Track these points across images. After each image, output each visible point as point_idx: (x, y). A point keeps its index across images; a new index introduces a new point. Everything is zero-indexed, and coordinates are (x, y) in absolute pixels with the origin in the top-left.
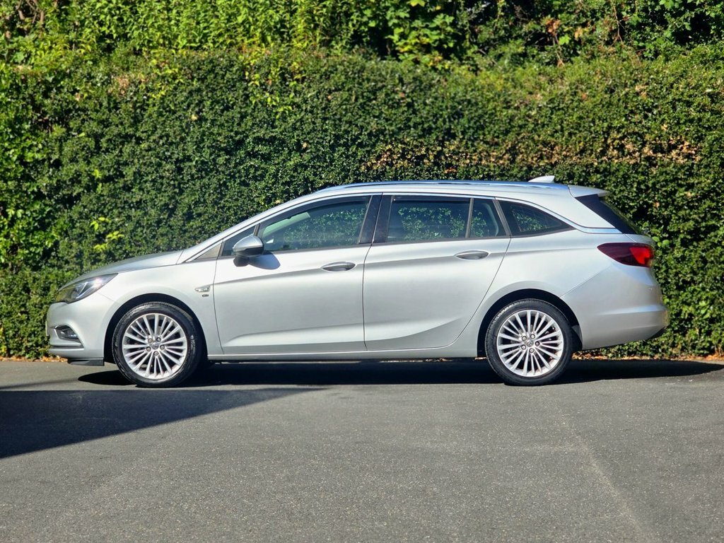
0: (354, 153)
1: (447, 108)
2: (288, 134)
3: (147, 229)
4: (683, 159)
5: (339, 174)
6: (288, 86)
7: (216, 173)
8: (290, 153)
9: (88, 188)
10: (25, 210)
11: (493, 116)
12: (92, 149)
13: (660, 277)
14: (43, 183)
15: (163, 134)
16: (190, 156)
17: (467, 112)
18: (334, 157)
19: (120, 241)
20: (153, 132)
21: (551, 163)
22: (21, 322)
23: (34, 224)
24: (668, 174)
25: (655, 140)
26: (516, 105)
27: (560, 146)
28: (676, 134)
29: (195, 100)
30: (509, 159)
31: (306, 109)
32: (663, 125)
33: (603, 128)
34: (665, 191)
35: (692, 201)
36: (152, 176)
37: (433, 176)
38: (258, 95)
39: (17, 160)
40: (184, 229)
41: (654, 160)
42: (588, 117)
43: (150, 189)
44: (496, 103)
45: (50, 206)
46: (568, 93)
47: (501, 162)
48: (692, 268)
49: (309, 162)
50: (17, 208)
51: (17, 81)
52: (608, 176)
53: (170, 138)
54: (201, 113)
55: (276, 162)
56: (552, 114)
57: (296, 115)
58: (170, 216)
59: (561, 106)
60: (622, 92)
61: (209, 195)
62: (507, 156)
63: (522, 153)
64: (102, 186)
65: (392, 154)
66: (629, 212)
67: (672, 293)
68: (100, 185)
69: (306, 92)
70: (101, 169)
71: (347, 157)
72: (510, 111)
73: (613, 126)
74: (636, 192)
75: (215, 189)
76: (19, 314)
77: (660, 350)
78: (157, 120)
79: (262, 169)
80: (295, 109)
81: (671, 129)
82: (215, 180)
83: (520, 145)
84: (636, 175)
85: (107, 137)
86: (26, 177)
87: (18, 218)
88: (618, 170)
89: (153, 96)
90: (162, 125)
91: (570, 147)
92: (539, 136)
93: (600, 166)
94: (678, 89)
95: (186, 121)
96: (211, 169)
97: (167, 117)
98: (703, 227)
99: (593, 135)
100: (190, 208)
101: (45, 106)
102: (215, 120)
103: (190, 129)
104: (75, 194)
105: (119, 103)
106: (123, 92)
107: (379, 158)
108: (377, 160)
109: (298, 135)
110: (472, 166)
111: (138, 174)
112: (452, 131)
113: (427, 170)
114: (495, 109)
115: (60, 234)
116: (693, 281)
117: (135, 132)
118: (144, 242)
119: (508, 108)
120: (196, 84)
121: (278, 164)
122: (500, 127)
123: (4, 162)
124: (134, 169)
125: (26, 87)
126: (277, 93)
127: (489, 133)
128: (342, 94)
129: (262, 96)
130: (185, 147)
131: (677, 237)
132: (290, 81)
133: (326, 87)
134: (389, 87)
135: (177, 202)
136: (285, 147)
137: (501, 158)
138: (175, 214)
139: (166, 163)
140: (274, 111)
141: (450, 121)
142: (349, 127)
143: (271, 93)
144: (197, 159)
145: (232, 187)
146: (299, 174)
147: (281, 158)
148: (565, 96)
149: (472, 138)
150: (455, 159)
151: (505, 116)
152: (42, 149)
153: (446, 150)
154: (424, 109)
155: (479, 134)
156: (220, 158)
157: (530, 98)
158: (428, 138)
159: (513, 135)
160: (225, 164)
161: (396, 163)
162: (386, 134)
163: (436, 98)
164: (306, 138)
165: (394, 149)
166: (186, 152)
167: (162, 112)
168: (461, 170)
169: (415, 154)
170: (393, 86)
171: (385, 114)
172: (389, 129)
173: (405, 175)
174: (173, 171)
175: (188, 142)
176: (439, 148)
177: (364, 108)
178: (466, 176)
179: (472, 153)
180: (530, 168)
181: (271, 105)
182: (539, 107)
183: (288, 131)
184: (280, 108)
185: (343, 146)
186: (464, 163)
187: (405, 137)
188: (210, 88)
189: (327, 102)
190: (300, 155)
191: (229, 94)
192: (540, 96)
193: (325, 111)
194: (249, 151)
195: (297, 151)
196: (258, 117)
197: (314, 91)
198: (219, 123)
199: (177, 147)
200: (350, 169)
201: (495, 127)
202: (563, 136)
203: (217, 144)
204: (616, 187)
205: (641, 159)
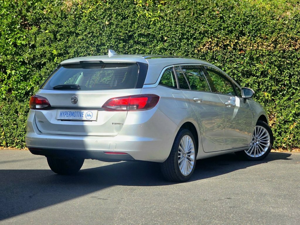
0: (191, 43)
1: (241, 19)
2: (157, 32)
5: (183, 53)
6: (157, 7)
8: (157, 42)
9: (50, 59)
10: (16, 70)
11: (265, 24)
12: (52, 39)
14: (26, 56)
15: (91, 31)
16: (104, 43)
17: (251, 22)
18: (181, 44)
20: (85, 30)
21: (296, 49)
22: (14, 129)
23: (21, 78)
26: (277, 18)
29: (107, 14)
30: (273, 47)
31: (167, 19)
36: (84, 54)
37: (233, 55)
38: (141, 12)
39: (12, 44)
45: (29, 68)
47: (269, 48)
49: (168, 47)
50: (12, 70)
51: (12, 3)
53: (94, 34)
54: (110, 21)
55: (150, 47)
56: (296, 23)
57: (161, 22)
62: (272, 45)
63: (280, 43)
64: (57, 59)
65: (211, 43)
68: (56, 58)
69: (166, 11)
70: (57, 50)
71: (188, 45)
72: (274, 21)
76: (13, 125)
78: (87, 24)
79: (143, 50)
80: (161, 19)
83: (279, 39)
85: (60, 33)
86: (17, 54)
87: (12, 75)
89: (85, 11)
90: (90, 27)
92: (290, 34)
95: (102, 25)
97: (93, 23)
101: (27, 16)
102: (118, 24)
103: (104, 29)
104: (42, 62)
105: (67, 15)
106: (69, 9)
107: (205, 45)
108: (203, 47)
109: (162, 33)
110: (253, 50)
111: (77, 53)
112: (244, 32)
113: (230, 52)
115: (34, 83)
117: (75, 30)
119: (273, 19)
120: (108, 5)
121: (151, 48)
122: (269, 29)
123: (5, 45)
124: (74, 50)
125: (18, 6)
126: (151, 11)
127: (263, 33)
128: (186, 12)
129: (143, 12)
130: (102, 38)
132: (158, 4)
133: (177, 8)
134: (211, 8)
136: (155, 39)
137: (269, 46)
138: (95, 74)
139: (91, 47)
140: (149, 20)
141: (242, 26)
142: (189, 29)
143: (148, 11)
144: (108, 44)
146: (163, 53)
147: (153, 45)
149: (254, 35)
150: (244, 46)
151: (272, 24)
152: (26, 39)
153: (240, 42)
154: (229, 20)
155: (258, 33)
156: (120, 44)
157: (284, 14)
158: (230, 35)
159: (275, 34)
160: (123, 48)
161: (213, 48)
162: (209, 33)
163: (235, 14)
164: (166, 34)
165: (212, 41)
166: (102, 41)
167: (90, 20)
168: (247, 52)
169: (223, 44)
170: (213, 7)
171: (208, 22)
172: (210, 30)
173: (218, 55)
174: (95, 51)
175: (104, 36)
176: (236, 41)
177: (197, 19)
178: (250, 55)
179: (253, 43)
180: (284, 51)
181: (148, 17)
182: (289, 19)
183: (157, 31)
184: (153, 18)
185: (186, 39)
186: (249, 49)
187: (218, 35)
188: (115, 7)
189: (178, 16)
190: (163, 43)
191: (126, 11)
192: (288, 13)
193: (177, 20)
194: (136, 41)
195: (161, 41)
196: (141, 23)
197: (171, 10)
198: (120, 26)
199: (97, 38)
200: (189, 51)
201: (266, 29)
203: (119, 37)
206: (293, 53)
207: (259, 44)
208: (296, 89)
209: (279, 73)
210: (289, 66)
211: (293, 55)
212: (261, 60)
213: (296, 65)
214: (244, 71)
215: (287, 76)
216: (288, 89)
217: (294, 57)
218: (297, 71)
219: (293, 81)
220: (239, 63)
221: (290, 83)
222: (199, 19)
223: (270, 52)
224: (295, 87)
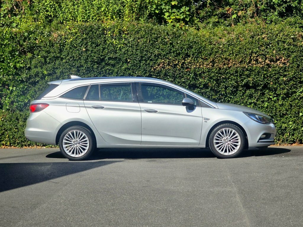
0: (149, 63)
1: (186, 45)
4: (282, 65)
5: (143, 72)
6: (122, 36)
7: (93, 72)
8: (123, 64)
9: (42, 78)
10: (16, 87)
11: (205, 48)
12: (43, 63)
14: (24, 76)
15: (72, 56)
16: (83, 65)
17: (194, 46)
18: (140, 65)
20: (68, 56)
21: (229, 67)
22: (15, 132)
23: (20, 93)
24: (276, 71)
25: (271, 57)
26: (214, 43)
27: (232, 60)
28: (279, 54)
29: (84, 42)
31: (129, 45)
32: (274, 51)
33: (249, 52)
34: (275, 78)
35: (286, 82)
37: (181, 72)
39: (13, 67)
41: (270, 65)
42: (243, 48)
44: (206, 43)
45: (27, 85)
47: (208, 66)
48: (286, 108)
49: (131, 67)
50: (13, 86)
51: (13, 35)
52: (252, 72)
53: (75, 58)
54: (87, 48)
56: (229, 47)
57: (125, 48)
59: (232, 43)
60: (257, 38)
62: (211, 64)
63: (217, 63)
64: (47, 77)
65: (164, 63)
66: (260, 86)
67: (278, 118)
69: (129, 39)
70: (47, 70)
71: (146, 65)
72: (212, 46)
73: (253, 51)
74: (263, 78)
76: (15, 129)
78: (69, 51)
79: (112, 70)
80: (125, 46)
81: (277, 53)
83: (216, 59)
84: (263, 71)
85: (49, 58)
86: (17, 74)
87: (14, 91)
88: (255, 69)
89: (68, 41)
90: (71, 52)
91: (236, 60)
92: (224, 56)
93: (248, 68)
94: (280, 36)
95: (81, 51)
96: (91, 70)
97: (73, 49)
98: (290, 92)
99: (245, 55)
101: (24, 45)
102: (93, 50)
103: (82, 54)
104: (36, 80)
105: (54, 44)
106: (55, 39)
107: (159, 65)
109: (126, 56)
110: (196, 68)
111: (62, 73)
112: (188, 54)
113: (179, 70)
114: (205, 45)
115: (31, 97)
116: (286, 114)
117: (60, 55)
119: (211, 44)
120: (85, 36)
121: (118, 68)
122: (208, 52)
123: (8, 68)
124: (60, 70)
125: (16, 38)
126: (118, 39)
127: (203, 55)
128: (144, 40)
129: (111, 40)
130: (81, 61)
131: (280, 96)
132: (123, 34)
133: (137, 37)
134: (163, 36)
136: (121, 61)
139: (73, 68)
140: (116, 47)
141: (187, 50)
142: (147, 53)
143: (115, 39)
144: (85, 66)
146: (127, 72)
147: (119, 65)
148: (234, 39)
149: (197, 57)
150: (190, 65)
151: (210, 48)
152: (23, 63)
153: (186, 62)
154: (177, 45)
155: (199, 55)
156: (95, 66)
157: (220, 40)
158: (179, 57)
159: (213, 55)
160: (97, 68)
161: (166, 67)
162: (162, 56)
163: (182, 41)
164: (129, 57)
165: (165, 61)
166: (81, 63)
167: (71, 47)
168: (192, 70)
169: (173, 63)
171: (161, 47)
172: (163, 54)
173: (169, 72)
174: (76, 71)
175: (82, 59)
176: (183, 61)
177: (152, 45)
178: (194, 72)
179: (196, 63)
180: (220, 69)
181: (115, 44)
182: (223, 44)
183: (122, 55)
184: (119, 45)
185: (144, 60)
186: (194, 67)
187: (169, 57)
188: (90, 37)
189: (138, 43)
190: (127, 64)
191: (98, 40)
193: (137, 46)
194: (107, 63)
195: (125, 63)
196: (110, 49)
197: (132, 38)
198: (94, 52)
199: (77, 62)
200: (147, 70)
201: (206, 52)
202: (233, 55)
203: (94, 60)
204: (255, 76)
205: (265, 65)
206: (227, 70)
207: (201, 63)
208: (231, 98)
209: (217, 86)
210: (225, 80)
212: (203, 76)
213: (230, 79)
214: (190, 84)
215: (224, 87)
216: (224, 98)
217: (228, 73)
218: (231, 84)
219: (228, 92)
220: (186, 79)
221: (226, 93)
223: (209, 69)
224: (230, 96)
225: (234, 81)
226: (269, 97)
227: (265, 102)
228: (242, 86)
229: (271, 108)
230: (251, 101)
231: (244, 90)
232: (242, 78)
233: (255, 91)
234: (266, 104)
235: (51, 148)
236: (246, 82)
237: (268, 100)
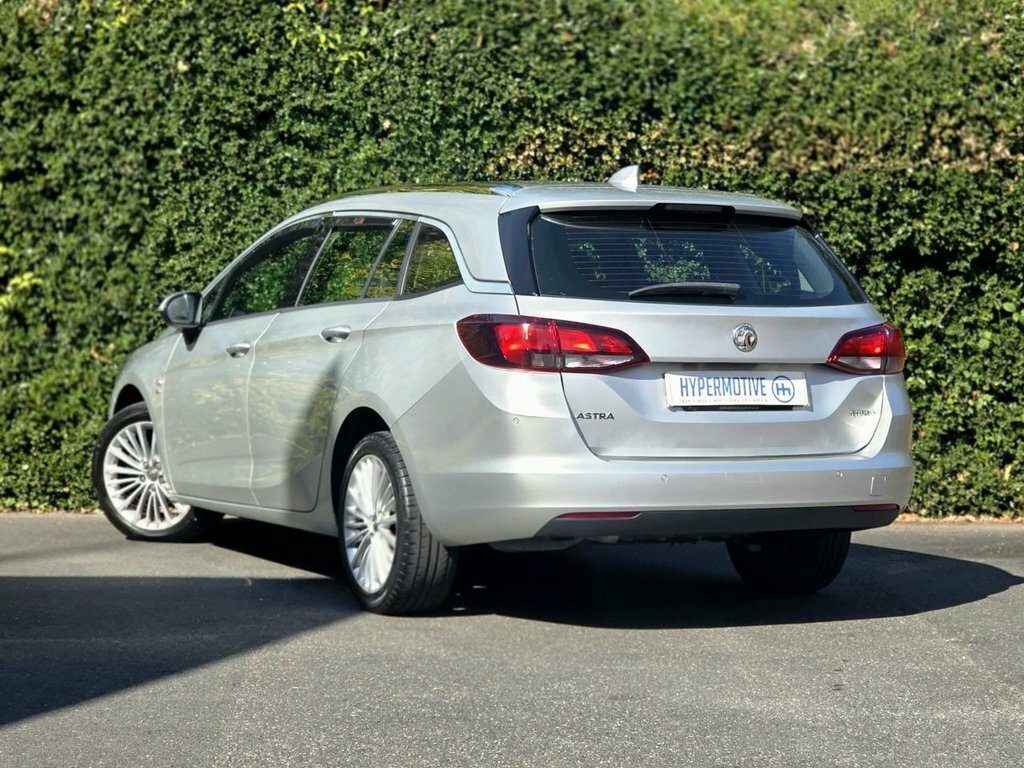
0: (475, 140)
1: (647, 62)
3: (88, 269)
5: (447, 177)
6: (357, 13)
7: (220, 171)
8: (358, 138)
11: (730, 80)
13: (1015, 374)
15: (124, 95)
16: (172, 138)
17: (683, 71)
18: (438, 146)
19: (35, 290)
20: (104, 92)
21: (832, 167)
25: (1014, 130)
26: (771, 61)
27: (848, 136)
29: (184, 34)
30: (756, 159)
31: (391, 57)
33: (924, 106)
36: (99, 174)
38: (301, 30)
40: (158, 271)
41: (1011, 166)
42: (898, 86)
43: (93, 196)
44: (735, 57)
46: (862, 41)
47: (743, 162)
49: (393, 154)
52: (930, 192)
53: (136, 105)
54: (194, 60)
55: (332, 153)
56: (834, 77)
57: (371, 68)
58: (131, 247)
59: (851, 65)
60: (957, 42)
61: (207, 211)
62: (753, 152)
63: (780, 148)
65: (543, 143)
66: (965, 259)
69: (390, 27)
71: (463, 147)
72: (761, 72)
73: (942, 103)
74: (978, 223)
75: (219, 200)
77: (1012, 504)
78: (111, 70)
79: (306, 165)
80: (371, 58)
82: (217, 184)
83: (777, 132)
84: (980, 193)
85: (15, 98)
88: (948, 183)
89: (105, 24)
90: (120, 78)
91: (866, 139)
92: (812, 117)
93: (918, 174)
95: (165, 72)
96: (211, 163)
97: (131, 65)
99: (907, 119)
100: (170, 232)
102: (222, 73)
103: (172, 88)
105: (41, 35)
106: (46, 16)
107: (521, 148)
108: (517, 154)
109: (374, 106)
110: (689, 169)
111: (74, 169)
112: (656, 105)
113: (607, 175)
114: (733, 66)
117: (70, 90)
118: (82, 293)
119: (756, 65)
120: (186, 5)
121: (335, 157)
122: (743, 99)
124: (65, 158)
126: (338, 27)
128: (457, 33)
129: (308, 31)
130: (164, 122)
132: (361, 6)
133: (428, 19)
134: (544, 21)
135: (145, 222)
136: (349, 126)
137: (742, 156)
138: (141, 245)
139: (127, 149)
140: (330, 59)
141: (653, 87)
142: (469, 92)
143: (326, 26)
144: (185, 143)
145: (248, 198)
146: (375, 176)
147: (342, 146)
148: (858, 46)
149: (691, 118)
150: (658, 156)
151: (751, 80)
153: (643, 139)
154: (606, 63)
155: (705, 112)
156: (228, 143)
157: (794, 48)
158: (611, 116)
159: (764, 114)
160: (238, 155)
161: (552, 160)
162: (536, 107)
163: (628, 45)
164: (388, 111)
165: (548, 134)
166: (166, 130)
167: (121, 54)
168: (669, 176)
169: (587, 144)
170: (551, 20)
171: (535, 71)
172: (541, 99)
174: (140, 165)
175: (170, 112)
176: (631, 135)
177: (496, 58)
179: (690, 145)
180: (794, 174)
181: (325, 49)
182: (810, 66)
183: (357, 97)
184: (343, 54)
185: (456, 127)
186: (676, 164)
187: (570, 114)
188: (212, 13)
189: (429, 46)
190: (377, 141)
191: (248, 25)
192: (808, 45)
193: (426, 62)
194: (283, 132)
195: (371, 134)
196: (300, 70)
197: (405, 25)
198: (227, 79)
199: (148, 121)
200: (467, 170)
201: (732, 99)
202: (853, 119)
203: (223, 117)
204: (944, 212)
205: (989, 165)
206: (824, 182)
207: (709, 148)
211: (822, 188)
213: (834, 224)
217: (826, 194)
218: (837, 244)
222: (503, 59)
223: (745, 177)
225: (852, 232)
226: (1002, 310)
227: (979, 330)
228: (888, 257)
229: (1008, 358)
230: (921, 323)
231: (892, 274)
232: (888, 217)
233: (940, 281)
234: (985, 339)
235: (13, 515)
236: (904, 237)
237: (996, 320)
